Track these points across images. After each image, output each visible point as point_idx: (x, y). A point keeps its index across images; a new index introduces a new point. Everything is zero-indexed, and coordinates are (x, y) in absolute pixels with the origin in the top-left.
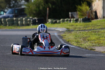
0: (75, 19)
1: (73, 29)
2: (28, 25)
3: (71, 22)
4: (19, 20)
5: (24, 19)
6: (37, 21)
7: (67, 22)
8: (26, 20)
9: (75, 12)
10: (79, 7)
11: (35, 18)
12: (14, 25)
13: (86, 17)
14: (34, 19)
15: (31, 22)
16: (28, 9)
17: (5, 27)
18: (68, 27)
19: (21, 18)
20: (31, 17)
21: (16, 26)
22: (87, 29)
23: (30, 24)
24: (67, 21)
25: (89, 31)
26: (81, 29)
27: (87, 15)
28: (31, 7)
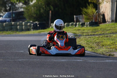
0: (81, 23)
1: (80, 34)
2: (28, 30)
3: (77, 26)
4: (18, 25)
5: (23, 23)
6: (38, 26)
7: (72, 27)
8: (26, 25)
9: (80, 15)
10: (85, 10)
11: (36, 22)
12: (12, 30)
13: (92, 21)
14: (34, 23)
15: (32, 27)
16: (27, 12)
17: (2, 33)
18: (75, 32)
19: (21, 22)
20: (31, 21)
21: (15, 31)
22: (96, 33)
23: (31, 29)
24: (72, 25)
25: (100, 36)
26: (90, 34)
27: (94, 18)
28: (30, 10)
